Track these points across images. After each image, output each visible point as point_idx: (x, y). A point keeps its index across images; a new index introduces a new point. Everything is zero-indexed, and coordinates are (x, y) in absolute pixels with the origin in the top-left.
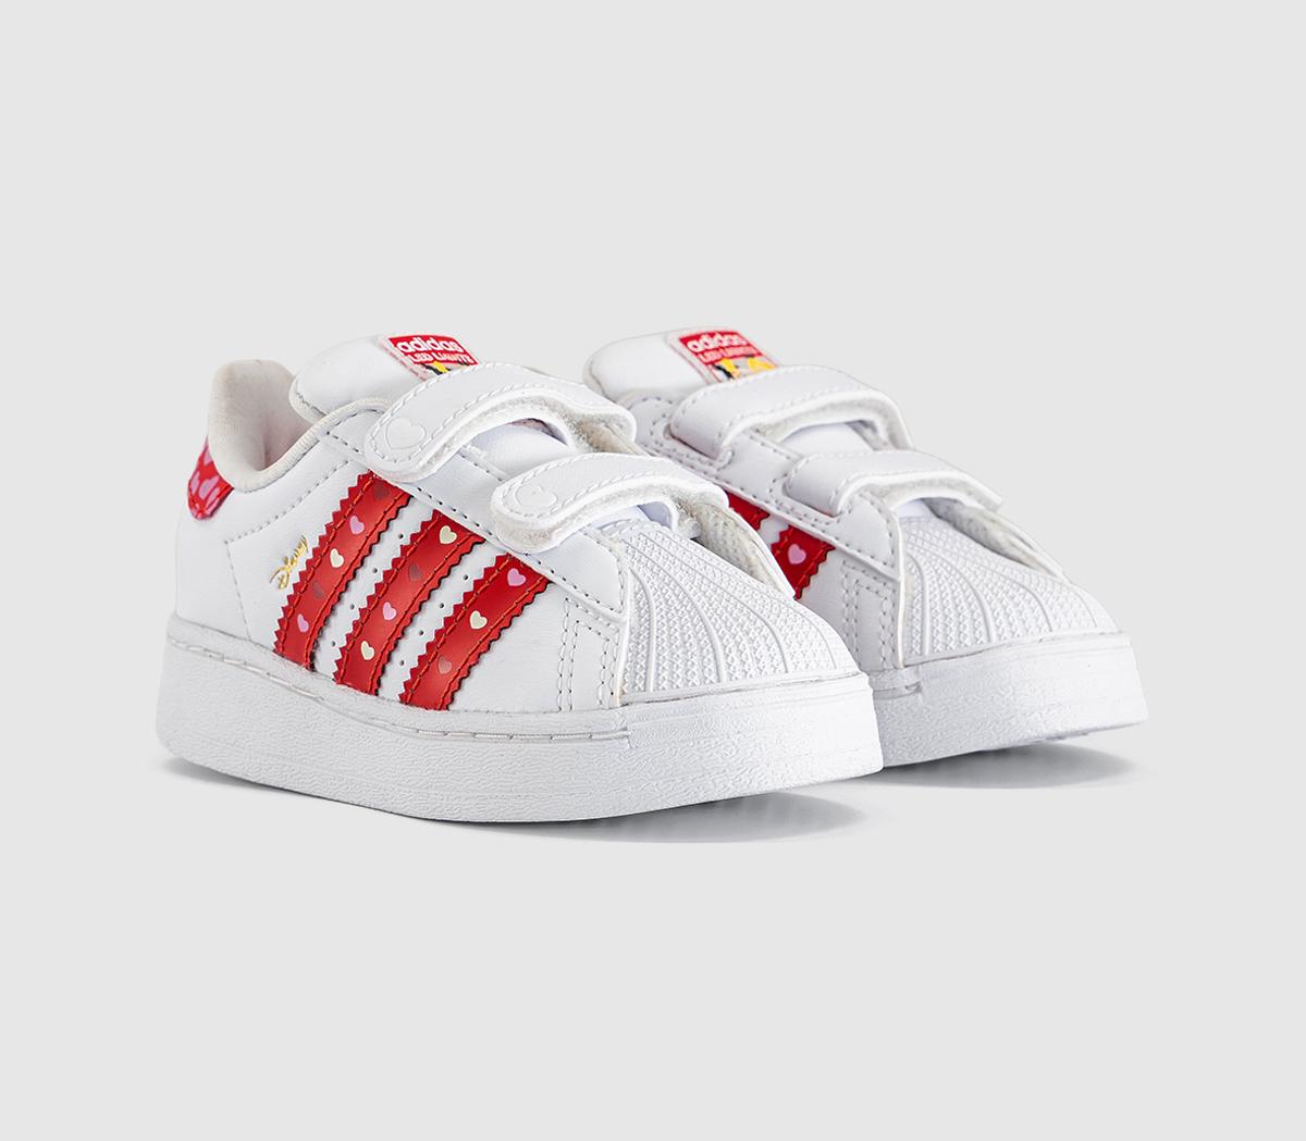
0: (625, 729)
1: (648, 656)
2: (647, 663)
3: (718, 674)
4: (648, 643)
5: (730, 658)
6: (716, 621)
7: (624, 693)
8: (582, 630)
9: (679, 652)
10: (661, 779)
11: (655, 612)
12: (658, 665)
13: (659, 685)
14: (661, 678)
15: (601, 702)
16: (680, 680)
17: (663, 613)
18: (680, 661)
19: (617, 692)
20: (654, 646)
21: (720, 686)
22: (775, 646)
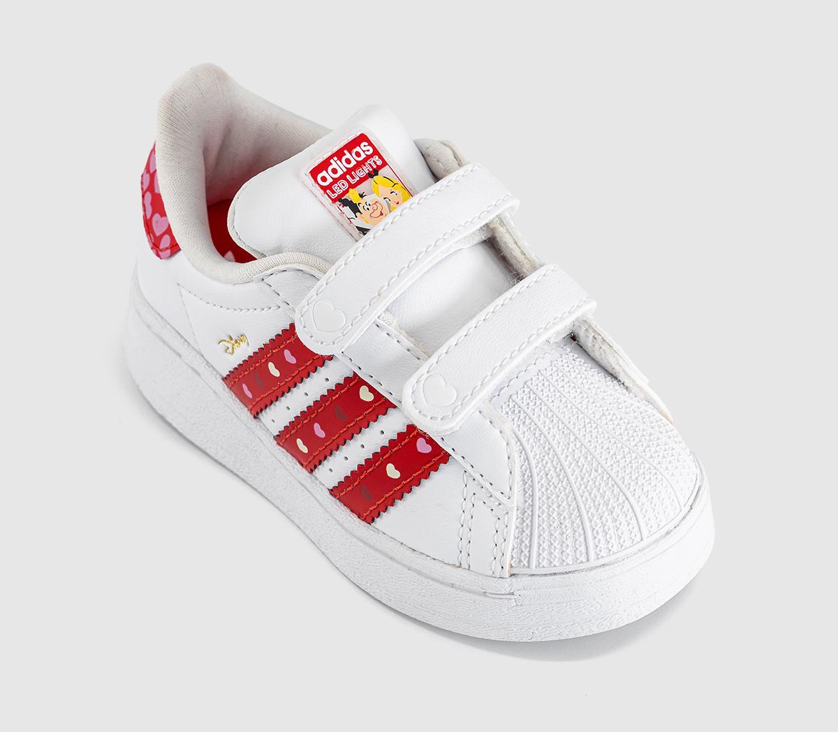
0: (513, 594)
1: (531, 534)
2: (530, 541)
3: (587, 554)
4: (531, 522)
5: (597, 540)
6: (587, 499)
7: (512, 566)
8: (479, 504)
9: (556, 534)
10: (541, 625)
11: (537, 486)
12: (540, 545)
13: (540, 563)
14: (541, 557)
15: (493, 573)
16: (557, 559)
17: (543, 490)
18: (557, 542)
19: (507, 568)
20: (537, 525)
21: (588, 565)
22: (634, 522)
